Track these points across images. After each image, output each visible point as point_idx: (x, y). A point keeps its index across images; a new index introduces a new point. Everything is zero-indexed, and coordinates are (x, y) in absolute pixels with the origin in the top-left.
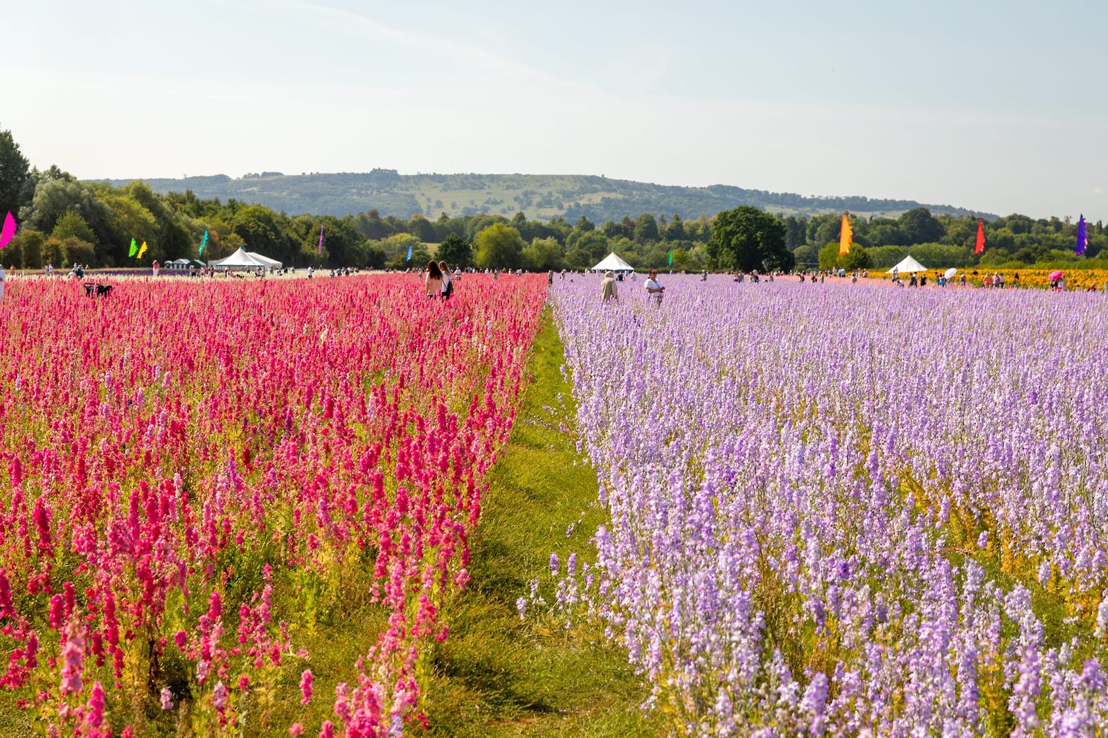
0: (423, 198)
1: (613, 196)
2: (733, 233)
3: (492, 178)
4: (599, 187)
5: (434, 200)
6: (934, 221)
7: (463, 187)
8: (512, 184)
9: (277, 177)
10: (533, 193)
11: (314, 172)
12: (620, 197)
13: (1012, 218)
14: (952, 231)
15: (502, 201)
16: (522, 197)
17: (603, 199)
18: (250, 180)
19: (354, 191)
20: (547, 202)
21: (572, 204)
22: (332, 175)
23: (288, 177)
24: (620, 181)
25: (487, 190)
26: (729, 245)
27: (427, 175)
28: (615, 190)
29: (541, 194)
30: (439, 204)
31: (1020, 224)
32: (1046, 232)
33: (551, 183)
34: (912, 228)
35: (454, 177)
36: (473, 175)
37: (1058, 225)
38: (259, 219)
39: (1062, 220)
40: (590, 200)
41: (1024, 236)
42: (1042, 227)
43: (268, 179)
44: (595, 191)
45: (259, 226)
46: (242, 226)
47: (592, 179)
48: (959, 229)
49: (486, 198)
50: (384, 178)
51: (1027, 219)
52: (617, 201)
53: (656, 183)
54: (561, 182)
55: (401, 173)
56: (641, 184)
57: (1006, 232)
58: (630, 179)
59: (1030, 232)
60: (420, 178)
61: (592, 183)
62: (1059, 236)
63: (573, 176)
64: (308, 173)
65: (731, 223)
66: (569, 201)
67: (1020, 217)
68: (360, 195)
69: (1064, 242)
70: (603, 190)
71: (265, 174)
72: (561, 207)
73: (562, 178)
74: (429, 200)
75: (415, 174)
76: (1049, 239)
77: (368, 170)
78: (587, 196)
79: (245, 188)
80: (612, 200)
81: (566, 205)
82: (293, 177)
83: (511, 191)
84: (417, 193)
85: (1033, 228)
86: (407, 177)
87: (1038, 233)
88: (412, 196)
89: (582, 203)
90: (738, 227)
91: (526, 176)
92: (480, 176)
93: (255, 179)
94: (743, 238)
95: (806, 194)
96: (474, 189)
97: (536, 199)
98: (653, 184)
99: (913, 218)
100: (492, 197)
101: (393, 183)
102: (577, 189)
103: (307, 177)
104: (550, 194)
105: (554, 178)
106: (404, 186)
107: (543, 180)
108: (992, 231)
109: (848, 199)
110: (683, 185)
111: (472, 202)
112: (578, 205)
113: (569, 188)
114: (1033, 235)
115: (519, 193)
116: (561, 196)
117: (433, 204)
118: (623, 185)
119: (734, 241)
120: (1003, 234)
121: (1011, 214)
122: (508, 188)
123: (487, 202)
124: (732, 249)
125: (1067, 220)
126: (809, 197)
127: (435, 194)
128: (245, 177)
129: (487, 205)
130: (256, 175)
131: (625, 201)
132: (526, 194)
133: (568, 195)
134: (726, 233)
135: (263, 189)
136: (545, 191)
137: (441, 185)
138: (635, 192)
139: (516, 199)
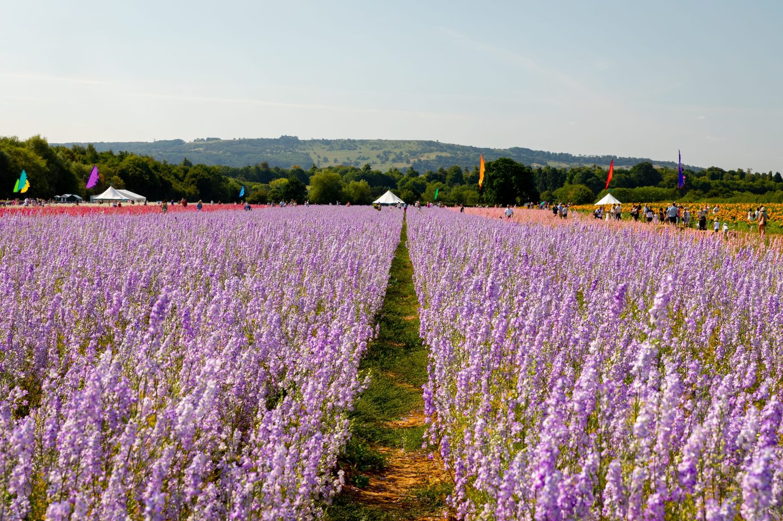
0: (316, 156)
1: (444, 154)
2: (494, 177)
3: (363, 142)
4: (435, 148)
5: (322, 157)
6: (655, 171)
7: (342, 148)
8: (375, 146)
9: (216, 141)
10: (390, 152)
11: (242, 138)
12: (449, 155)
13: (711, 169)
14: (667, 178)
15: (368, 158)
16: (382, 155)
17: (437, 156)
18: (198, 143)
19: (269, 150)
20: (399, 159)
21: (416, 160)
22: (253, 140)
23: (224, 141)
24: (449, 144)
25: (358, 150)
26: (492, 187)
27: (318, 140)
28: (445, 151)
29: (395, 153)
30: (326, 160)
31: (716, 173)
32: (733, 179)
33: (402, 146)
34: (639, 176)
35: (337, 142)
36: (349, 140)
37: (742, 174)
38: (138, 165)
39: (745, 171)
40: (428, 157)
41: (717, 181)
42: (730, 176)
43: (210, 142)
44: (431, 151)
45: (137, 171)
46: (123, 170)
47: (430, 143)
48: (672, 177)
49: (358, 155)
50: (289, 142)
51: (721, 170)
52: (446, 158)
53: (474, 146)
54: (409, 145)
55: (300, 138)
56: (463, 147)
57: (706, 179)
58: (456, 143)
59: (722, 179)
60: (313, 142)
61: (430, 146)
62: (742, 182)
63: (417, 141)
64: (237, 139)
65: (493, 170)
66: (414, 158)
67: (717, 169)
68: (272, 153)
69: (745, 186)
70: (437, 150)
71: (208, 139)
72: (408, 162)
73: (409, 142)
74: (319, 157)
75: (310, 139)
76: (735, 184)
77: (278, 137)
78: (426, 155)
79: (194, 148)
80: (443, 158)
81: (412, 161)
82: (227, 141)
83: (375, 151)
84: (311, 152)
85: (724, 177)
86: (304, 141)
87: (727, 180)
88: (308, 154)
89: (422, 159)
90: (498, 173)
91: (386, 141)
92: (354, 141)
93: (202, 142)
94: (501, 181)
95: (575, 154)
96: (350, 150)
97: (392, 157)
98: (471, 147)
99: (640, 169)
100: (362, 155)
101: (295, 145)
102: (419, 149)
103: (237, 141)
104: (401, 153)
105: (404, 142)
106: (302, 147)
107: (397, 144)
108: (695, 178)
109: (604, 157)
110: (492, 148)
111: (348, 159)
112: (420, 161)
113: (414, 149)
114: (724, 181)
115: (380, 152)
116: (408, 155)
117: (322, 160)
118: (451, 147)
119: (495, 183)
120: (703, 181)
121: (710, 167)
122: (373, 149)
123: (359, 158)
124: (494, 189)
125: (749, 172)
126: (577, 156)
127: (324, 153)
128: (195, 141)
129: (358, 161)
130: (203, 140)
131: (452, 158)
132: (385, 153)
133: (414, 154)
134: (489, 177)
135: (207, 149)
136: (398, 151)
137: (327, 147)
138: (459, 152)
139: (378, 156)
